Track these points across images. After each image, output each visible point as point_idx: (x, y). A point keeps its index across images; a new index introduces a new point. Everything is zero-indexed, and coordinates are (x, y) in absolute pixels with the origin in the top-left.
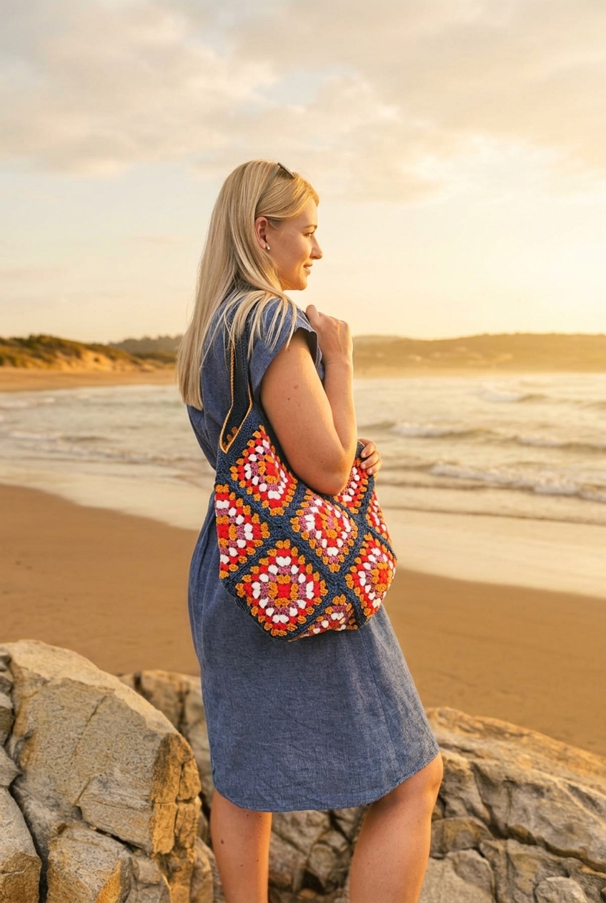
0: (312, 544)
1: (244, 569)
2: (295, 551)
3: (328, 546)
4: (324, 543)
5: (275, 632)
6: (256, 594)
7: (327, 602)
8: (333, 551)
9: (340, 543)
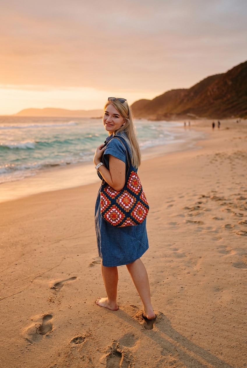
0: (121, 205)
1: (105, 212)
2: (117, 207)
3: (125, 206)
4: (124, 205)
5: (114, 225)
6: (108, 217)
7: (125, 219)
8: (127, 207)
9: (129, 205)
